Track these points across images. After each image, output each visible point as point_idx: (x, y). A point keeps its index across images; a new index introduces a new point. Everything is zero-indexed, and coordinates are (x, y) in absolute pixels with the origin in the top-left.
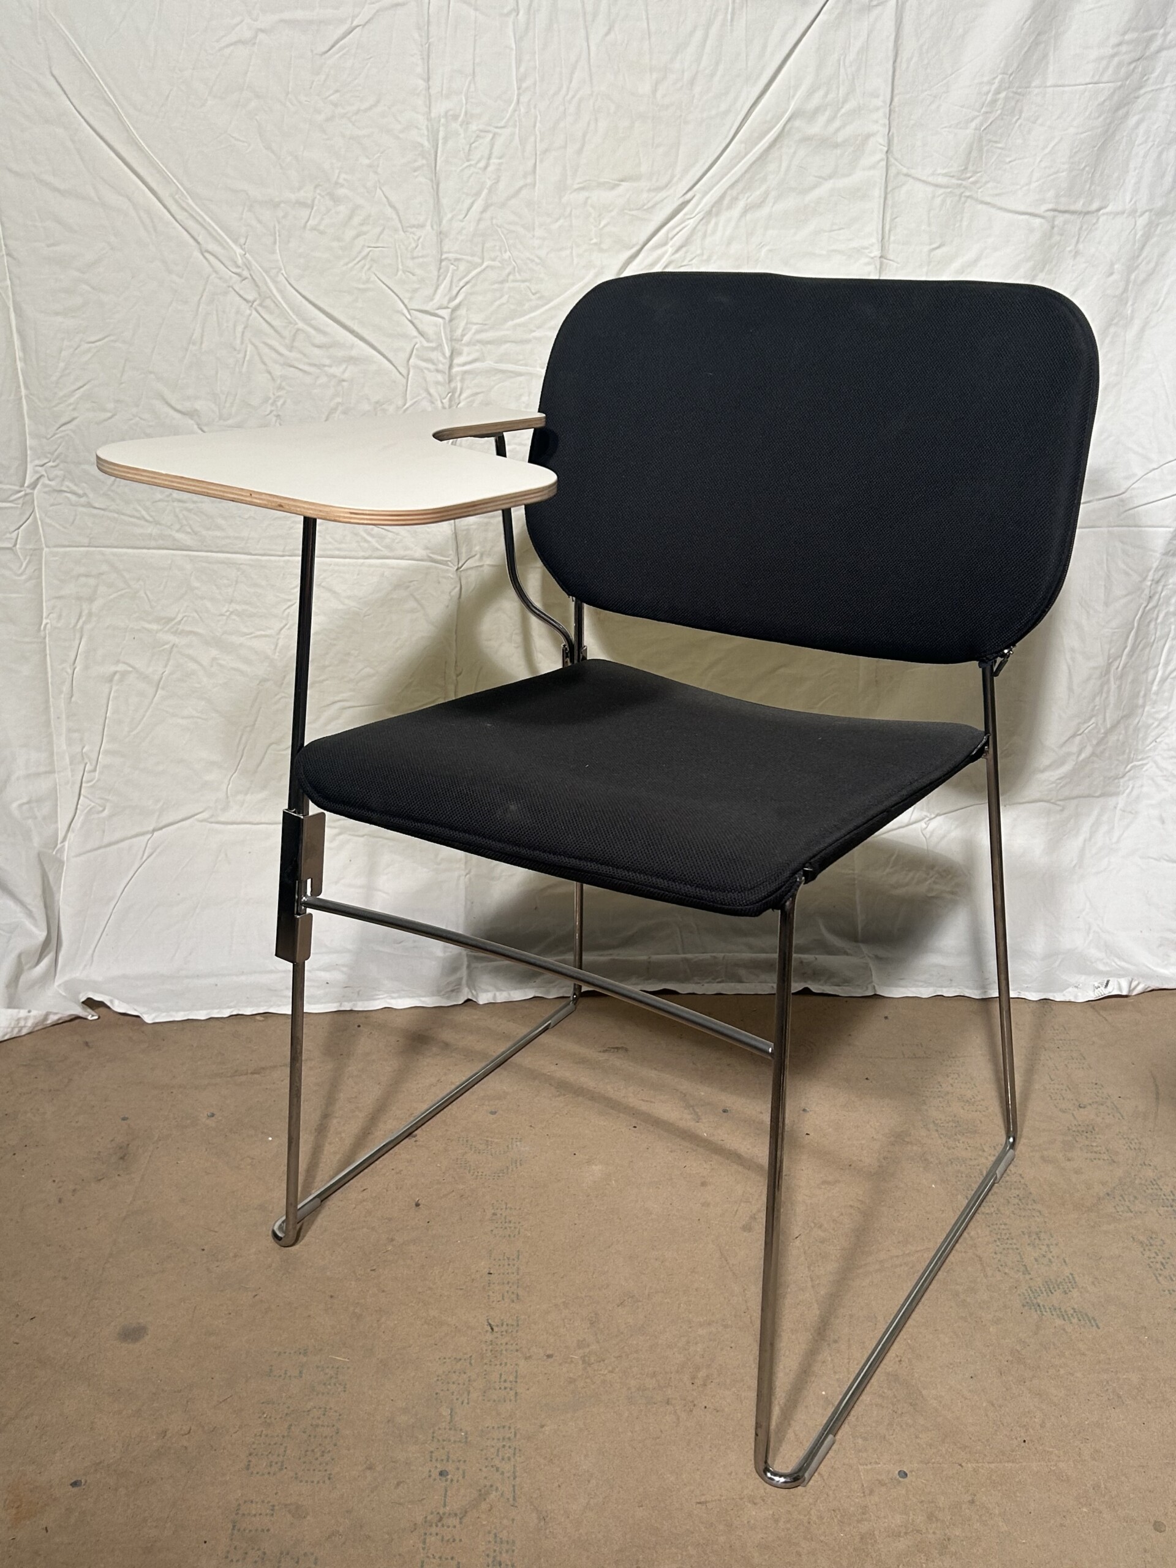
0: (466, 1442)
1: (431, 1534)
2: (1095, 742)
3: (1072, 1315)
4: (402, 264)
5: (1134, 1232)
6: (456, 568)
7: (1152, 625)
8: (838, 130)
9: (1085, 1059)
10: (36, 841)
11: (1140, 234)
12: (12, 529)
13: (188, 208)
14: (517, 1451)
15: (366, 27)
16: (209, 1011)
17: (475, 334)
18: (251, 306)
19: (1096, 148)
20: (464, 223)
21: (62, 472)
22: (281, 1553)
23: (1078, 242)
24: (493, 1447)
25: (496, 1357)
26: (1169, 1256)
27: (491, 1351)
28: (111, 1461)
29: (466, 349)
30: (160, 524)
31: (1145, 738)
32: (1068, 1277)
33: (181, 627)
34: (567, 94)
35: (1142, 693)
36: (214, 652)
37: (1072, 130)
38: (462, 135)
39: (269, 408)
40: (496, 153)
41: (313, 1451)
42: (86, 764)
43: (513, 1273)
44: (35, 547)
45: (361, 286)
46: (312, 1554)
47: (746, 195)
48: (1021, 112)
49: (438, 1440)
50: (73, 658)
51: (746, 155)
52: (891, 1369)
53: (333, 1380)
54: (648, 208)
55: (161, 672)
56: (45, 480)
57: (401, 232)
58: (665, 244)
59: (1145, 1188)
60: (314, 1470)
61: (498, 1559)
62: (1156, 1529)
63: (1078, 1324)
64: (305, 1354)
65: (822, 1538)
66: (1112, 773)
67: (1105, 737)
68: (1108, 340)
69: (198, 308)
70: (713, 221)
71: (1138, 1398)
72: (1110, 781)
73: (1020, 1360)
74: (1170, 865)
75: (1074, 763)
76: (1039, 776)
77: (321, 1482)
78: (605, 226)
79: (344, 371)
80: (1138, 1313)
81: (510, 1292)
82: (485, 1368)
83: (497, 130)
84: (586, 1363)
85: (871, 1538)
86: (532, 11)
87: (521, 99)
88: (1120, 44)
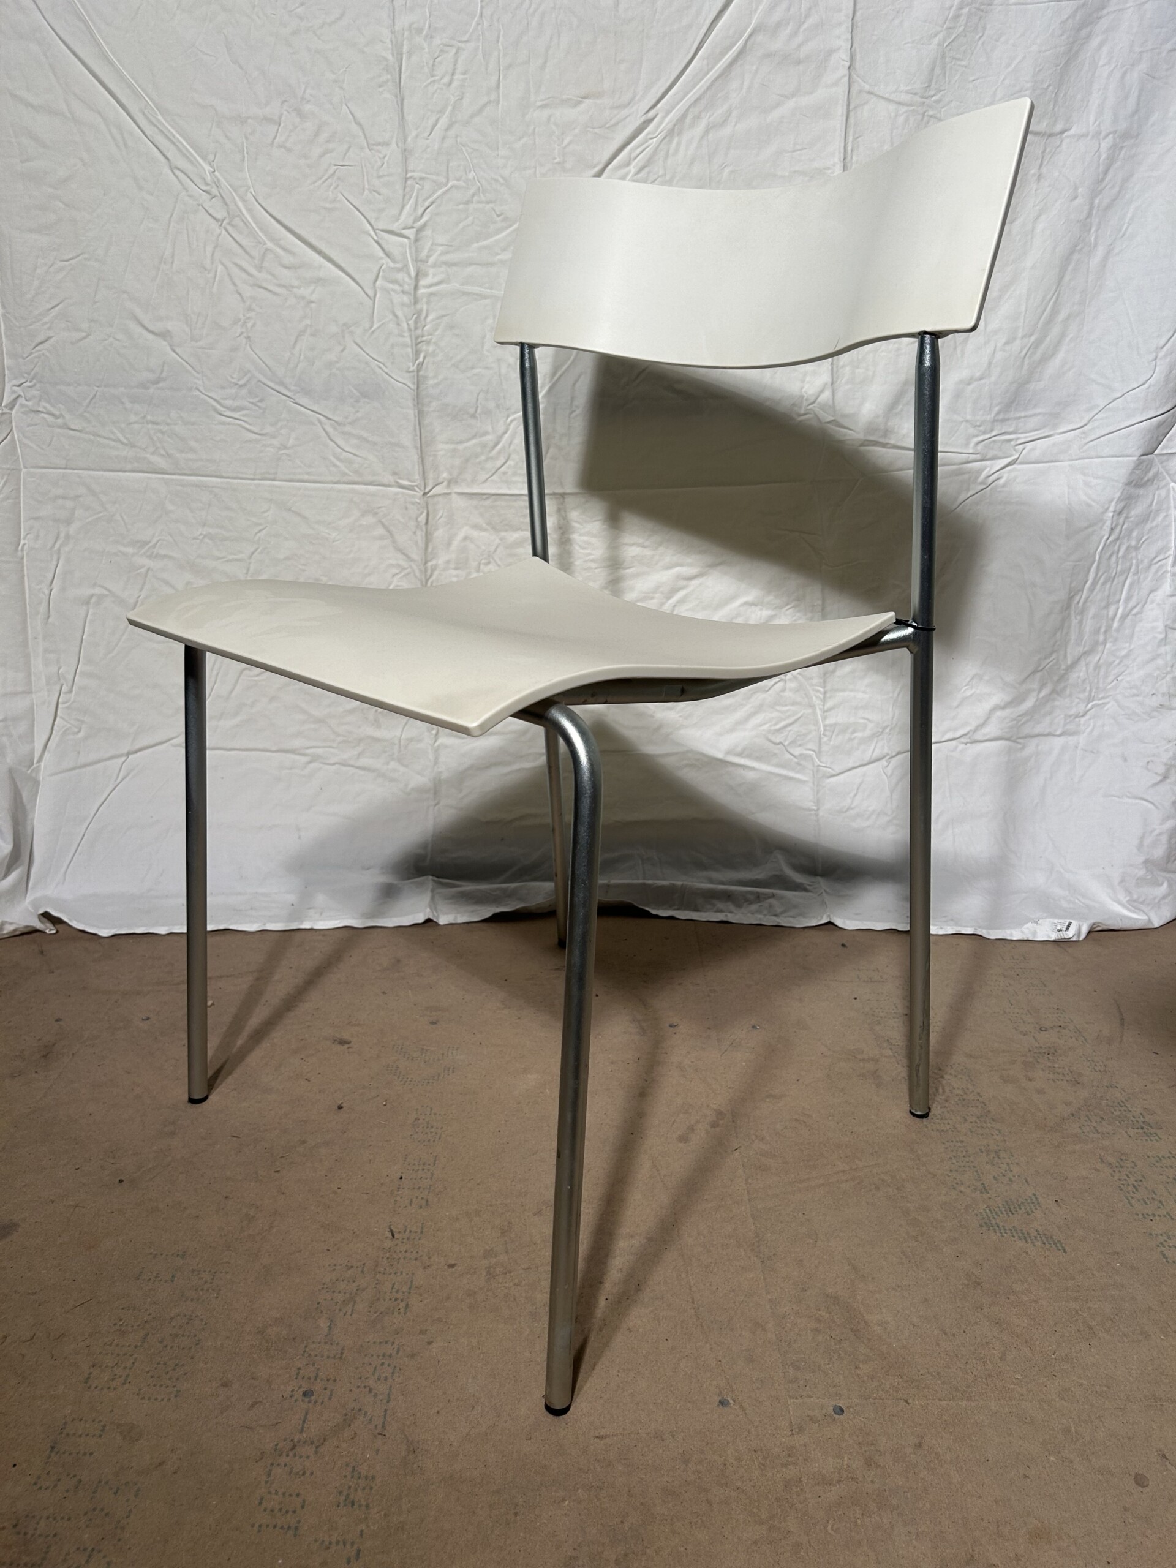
0: (341, 1358)
1: (279, 1465)
2: (1056, 678)
3: (1035, 1237)
4: (369, 182)
5: (1103, 1154)
6: (422, 493)
7: (1114, 559)
8: (799, 46)
9: (1045, 986)
10: (10, 759)
11: (1104, 156)
13: (157, 124)
14: (397, 1369)
16: (170, 927)
17: (441, 254)
18: (221, 225)
19: (1059, 68)
20: (428, 141)
21: (38, 392)
22: (100, 1482)
23: (1040, 166)
24: (370, 1364)
25: (392, 1265)
26: (1140, 1178)
27: (388, 1258)
29: (431, 271)
30: (136, 447)
31: (1106, 676)
32: (1030, 1197)
33: (156, 551)
34: (530, 7)
35: (1103, 630)
36: (188, 576)
37: (1034, 49)
38: (426, 50)
39: (239, 331)
40: (461, 66)
41: (165, 1363)
42: (63, 684)
43: (426, 1178)
44: (12, 467)
45: (328, 205)
47: (709, 114)
48: (984, 29)
49: (310, 1355)
50: (51, 579)
51: (707, 72)
52: (830, 1290)
53: (208, 1285)
54: (612, 126)
55: (136, 595)
56: (22, 401)
57: (367, 150)
58: (628, 164)
59: (1112, 1108)
60: (161, 1386)
61: (352, 1497)
63: (1042, 1248)
64: (183, 1257)
66: (1073, 712)
67: (1065, 674)
68: (1070, 268)
69: (169, 227)
70: (676, 140)
71: (1112, 1330)
72: (1072, 718)
73: (978, 1284)
74: (1134, 801)
75: (1035, 699)
76: (999, 713)
77: (165, 1400)
78: (569, 144)
79: (313, 292)
80: (1109, 1237)
81: (420, 1198)
82: (377, 1276)
83: (460, 44)
84: (491, 1274)
85: (797, 1486)
87: (485, 12)
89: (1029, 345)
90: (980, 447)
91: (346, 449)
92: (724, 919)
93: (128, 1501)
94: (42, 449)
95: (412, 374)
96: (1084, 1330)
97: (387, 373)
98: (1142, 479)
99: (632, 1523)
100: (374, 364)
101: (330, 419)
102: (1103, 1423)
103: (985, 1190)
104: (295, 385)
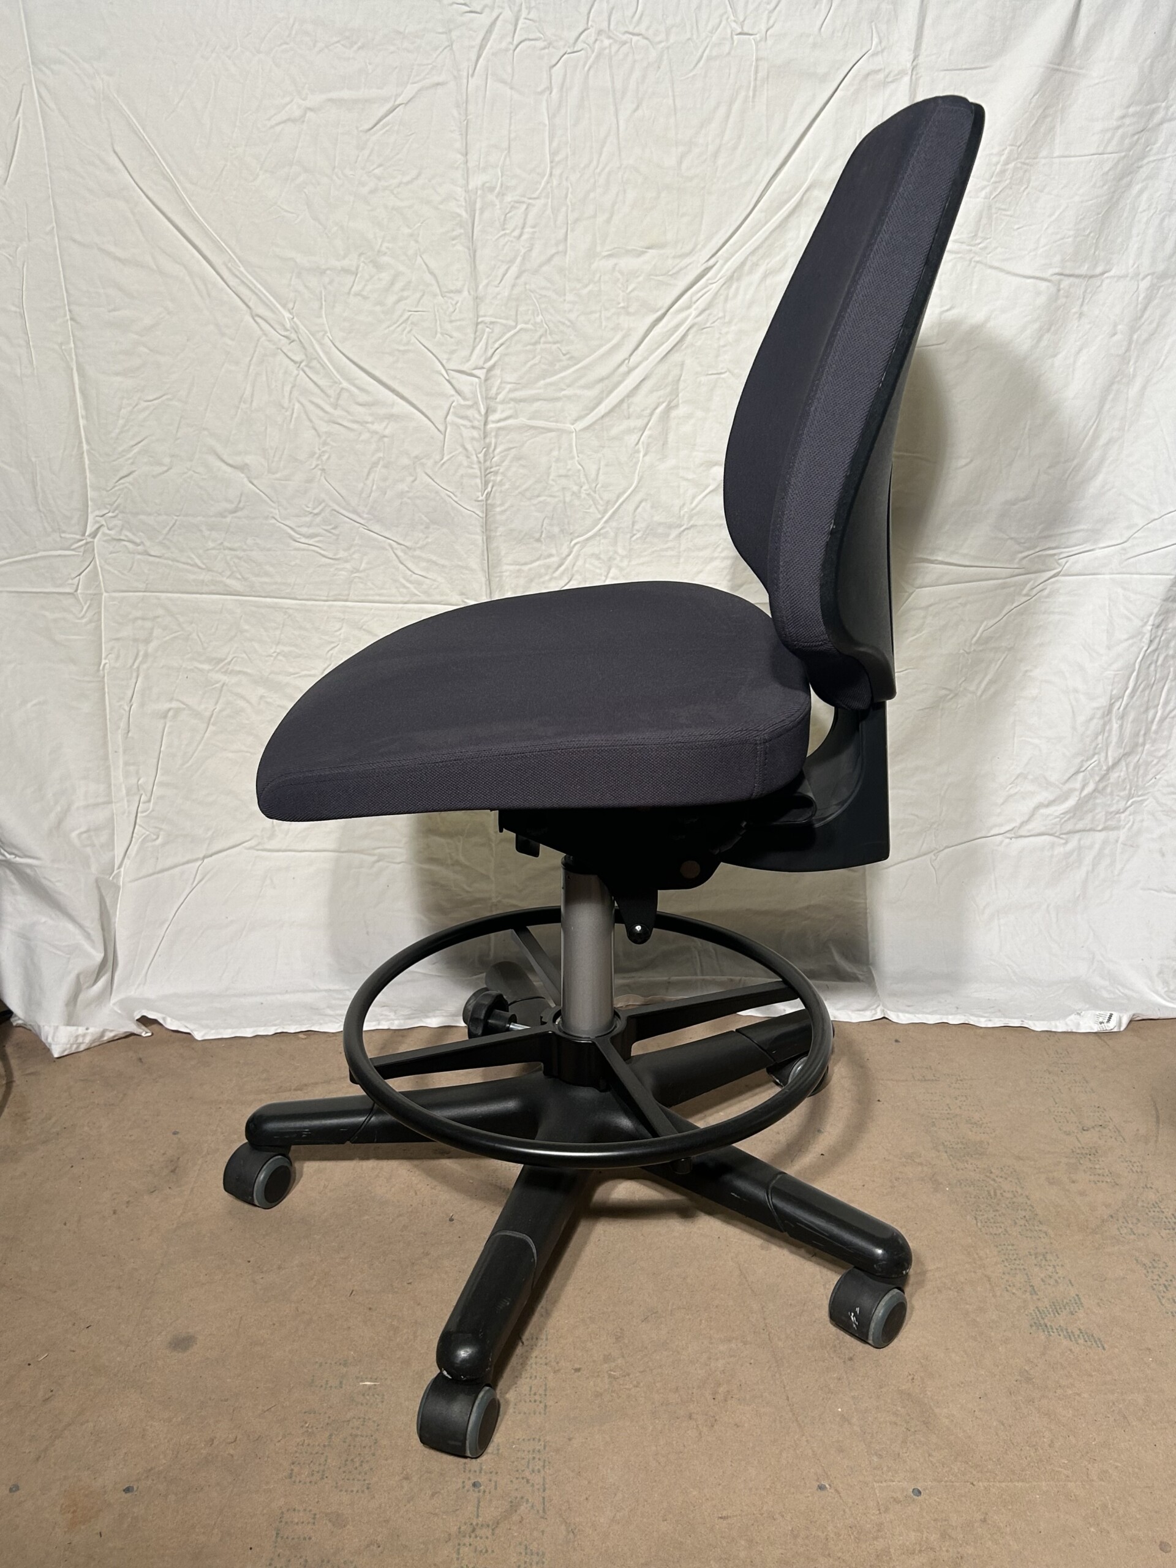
0: (498, 1453)
1: (464, 1545)
2: (1097, 778)
3: (1079, 1336)
4: (441, 327)
5: (1138, 1255)
7: (1152, 668)
9: (1087, 1082)
10: (94, 869)
11: (1142, 295)
12: (73, 575)
13: (240, 277)
14: (547, 1463)
15: (408, 105)
16: (255, 1029)
17: (509, 392)
18: (299, 367)
19: (1100, 216)
20: (498, 289)
21: (120, 522)
22: (323, 1561)
23: (1082, 305)
25: (526, 1370)
26: (1171, 1278)
28: (161, 1468)
29: (500, 407)
30: (213, 571)
31: (1145, 774)
32: (1074, 1298)
33: (230, 667)
34: (597, 167)
35: (1142, 732)
36: (261, 691)
37: (1077, 199)
38: (498, 207)
39: (314, 464)
40: (530, 220)
41: (352, 1460)
42: (142, 795)
44: (95, 592)
45: (402, 348)
46: (352, 1562)
47: (766, 262)
48: (1029, 182)
50: (131, 696)
51: (766, 223)
52: (904, 1387)
53: (372, 1391)
54: (674, 274)
55: (212, 709)
56: (104, 530)
57: (440, 297)
58: (689, 307)
59: (1147, 1210)
60: (354, 1479)
62: (1161, 1549)
63: (1084, 1345)
64: (345, 1365)
65: (840, 1554)
66: (1114, 808)
67: (1106, 773)
68: (1111, 397)
69: (249, 369)
70: (734, 287)
71: (1143, 1419)
72: (1112, 815)
73: (1029, 1380)
74: (1171, 895)
75: (1077, 799)
76: (1044, 810)
77: (360, 1491)
78: (632, 291)
79: (385, 428)
80: (1142, 1334)
83: (530, 201)
84: (612, 1377)
86: (564, 90)
87: (554, 172)
88: (1123, 117)
89: (1071, 468)
90: (1024, 562)
91: (416, 572)
95: (482, 503)
96: (1119, 1419)
97: (456, 502)
100: (443, 493)
101: (401, 544)
102: (1134, 1497)
104: (367, 514)
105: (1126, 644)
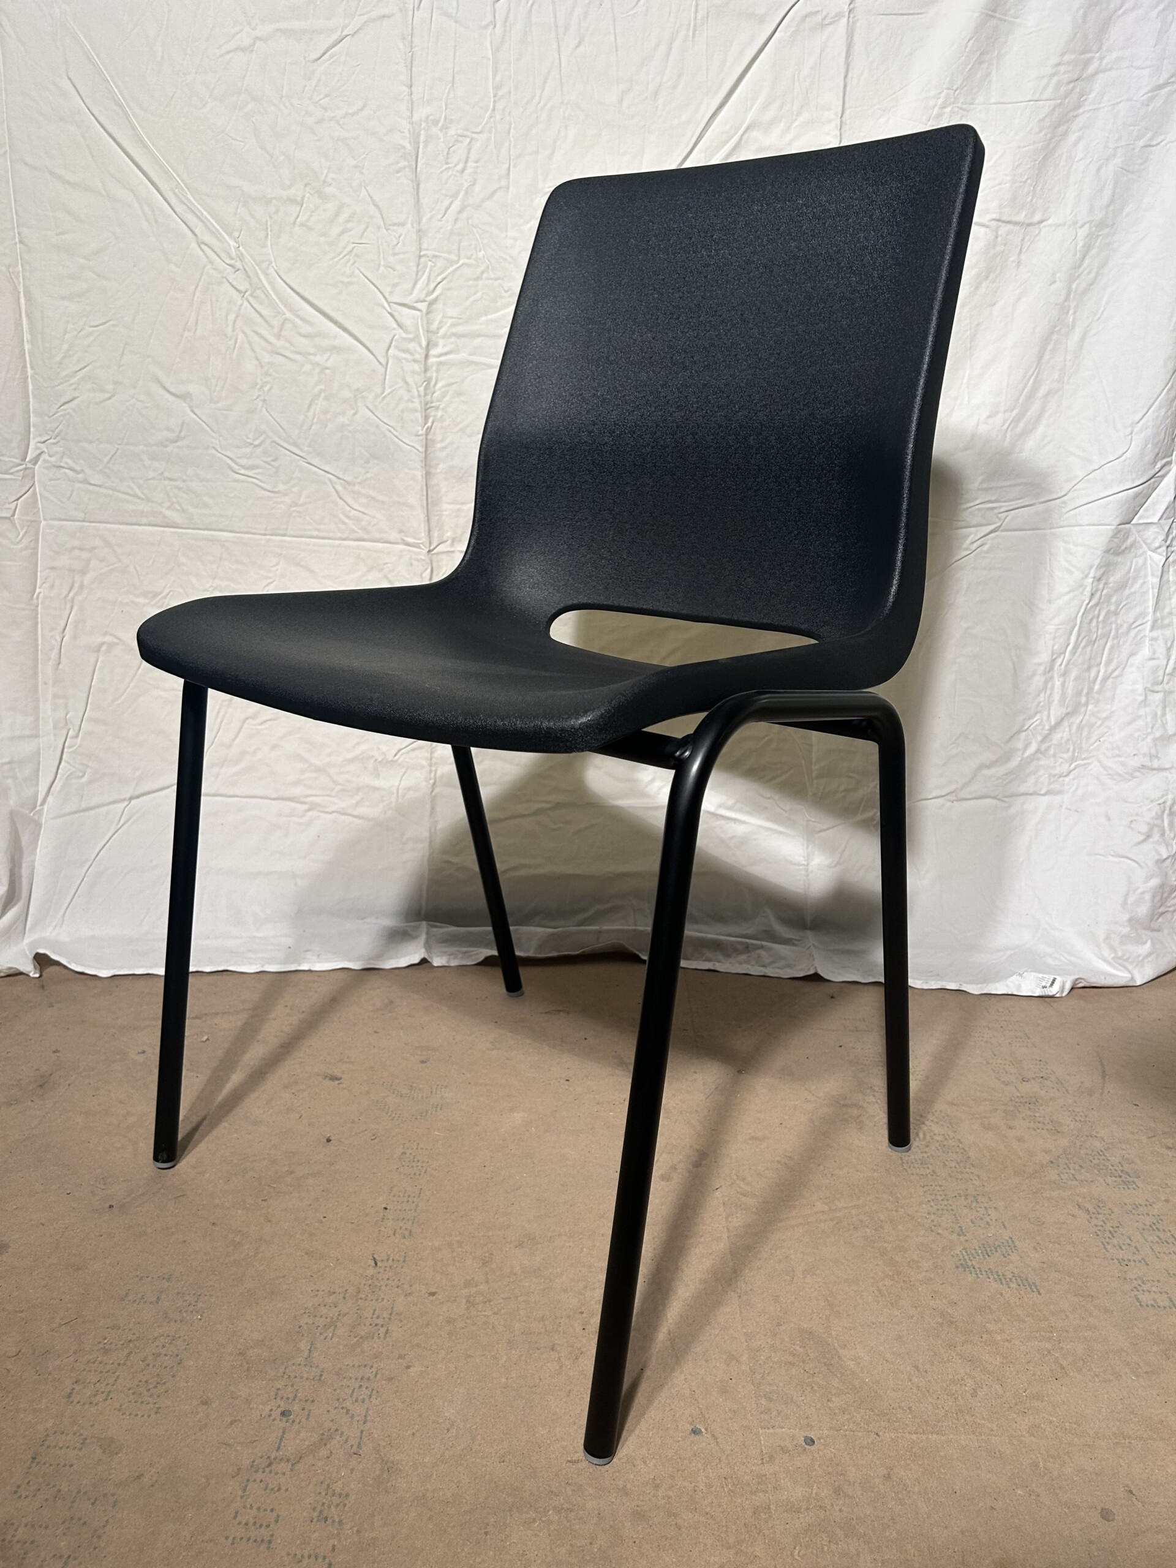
0: (320, 1379)
1: (255, 1481)
2: (1040, 739)
3: (1011, 1279)
4: (384, 259)
5: (1080, 1200)
6: (427, 550)
7: (1094, 623)
8: (791, 141)
9: (1028, 1038)
11: (1081, 244)
12: (11, 500)
13: (187, 203)
14: (374, 1392)
15: (355, 36)
17: (450, 326)
18: (243, 296)
19: (1037, 162)
20: (441, 223)
21: (62, 449)
22: (79, 1492)
23: (1020, 253)
24: (348, 1386)
25: (374, 1292)
27: (370, 1285)
29: (441, 342)
30: (153, 502)
31: (1088, 738)
32: (1007, 1240)
34: (539, 103)
35: (1085, 692)
37: (1015, 144)
38: (442, 140)
39: (257, 393)
40: (473, 157)
41: (146, 1381)
42: (69, 730)
43: (411, 1210)
44: (34, 519)
45: (346, 280)
49: (289, 1377)
50: (63, 626)
52: (805, 1326)
53: (191, 1308)
56: (45, 456)
57: (385, 231)
59: (1091, 1157)
60: (142, 1402)
61: (325, 1513)
63: (1016, 1289)
64: (168, 1280)
65: (708, 1510)
66: (1057, 771)
67: (1049, 734)
68: (1050, 347)
69: (193, 299)
71: (1084, 1370)
72: (1056, 778)
73: (952, 1322)
74: (1117, 860)
75: (1019, 759)
76: (986, 772)
77: (146, 1416)
79: (327, 360)
80: (1084, 1280)
81: (404, 1228)
82: (359, 1303)
83: (473, 135)
84: (470, 1303)
85: (765, 1513)
86: (508, 24)
87: (496, 107)
88: (1058, 65)
89: (1011, 419)
90: (965, 514)
91: (356, 507)
92: (712, 968)
93: (105, 1511)
94: (62, 502)
95: (421, 438)
96: (1056, 1369)
97: (396, 437)
98: (1120, 547)
99: (601, 1546)
100: (384, 427)
101: (339, 478)
102: (1071, 1459)
103: (961, 1233)
104: (309, 446)
105: (1067, 598)
